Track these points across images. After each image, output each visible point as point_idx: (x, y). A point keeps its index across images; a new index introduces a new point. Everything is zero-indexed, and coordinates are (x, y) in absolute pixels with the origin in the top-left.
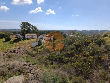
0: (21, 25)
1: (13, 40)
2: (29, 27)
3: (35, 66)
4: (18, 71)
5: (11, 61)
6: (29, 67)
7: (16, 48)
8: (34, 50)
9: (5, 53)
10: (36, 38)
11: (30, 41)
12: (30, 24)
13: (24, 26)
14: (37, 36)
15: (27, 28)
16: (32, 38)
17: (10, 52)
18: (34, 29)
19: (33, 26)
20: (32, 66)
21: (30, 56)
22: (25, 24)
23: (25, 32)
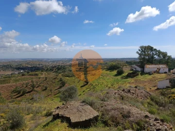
0: (139, 50)
1: (126, 74)
2: (153, 54)
3: (166, 125)
4: (136, 123)
5: (125, 104)
6: (155, 123)
7: (131, 87)
8: (163, 94)
9: (116, 91)
10: (165, 73)
11: (154, 77)
12: (154, 48)
13: (144, 52)
14: (168, 69)
15: (149, 55)
16: (158, 72)
17: (123, 90)
18: (161, 56)
19: (159, 52)
20: (161, 123)
21: (154, 103)
22: (145, 49)
23: (145, 62)
